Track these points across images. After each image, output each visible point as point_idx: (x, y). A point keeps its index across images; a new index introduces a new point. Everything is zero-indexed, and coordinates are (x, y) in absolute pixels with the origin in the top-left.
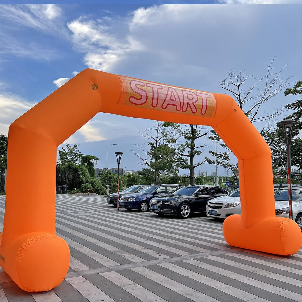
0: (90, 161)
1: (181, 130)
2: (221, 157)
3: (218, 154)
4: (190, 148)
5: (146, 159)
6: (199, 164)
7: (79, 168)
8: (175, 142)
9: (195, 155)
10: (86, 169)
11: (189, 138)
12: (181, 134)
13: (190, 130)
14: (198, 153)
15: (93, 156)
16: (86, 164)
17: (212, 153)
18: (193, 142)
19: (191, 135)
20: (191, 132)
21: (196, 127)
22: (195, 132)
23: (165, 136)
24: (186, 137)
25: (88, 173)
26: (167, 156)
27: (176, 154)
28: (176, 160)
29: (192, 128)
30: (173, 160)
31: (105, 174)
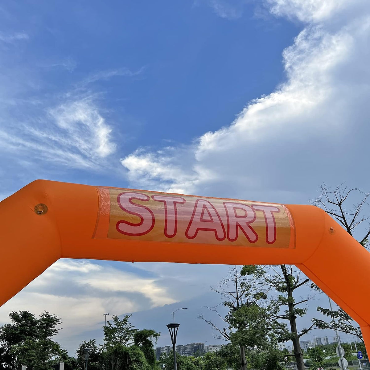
0: (147, 338)
1: (269, 278)
2: (338, 317)
3: (332, 312)
4: (287, 304)
5: (224, 330)
6: (305, 332)
7: (130, 352)
8: (264, 297)
9: (297, 316)
10: (142, 353)
11: (283, 289)
12: (271, 284)
13: (283, 276)
14: (301, 312)
15: (151, 331)
16: (141, 344)
17: (321, 310)
18: (290, 295)
19: (286, 284)
20: (284, 280)
21: (292, 271)
22: (290, 279)
23: (247, 290)
24: (279, 288)
25: (144, 359)
26: (255, 322)
27: (268, 316)
28: (270, 327)
29: (285, 273)
30: (266, 326)
31: (171, 358)
